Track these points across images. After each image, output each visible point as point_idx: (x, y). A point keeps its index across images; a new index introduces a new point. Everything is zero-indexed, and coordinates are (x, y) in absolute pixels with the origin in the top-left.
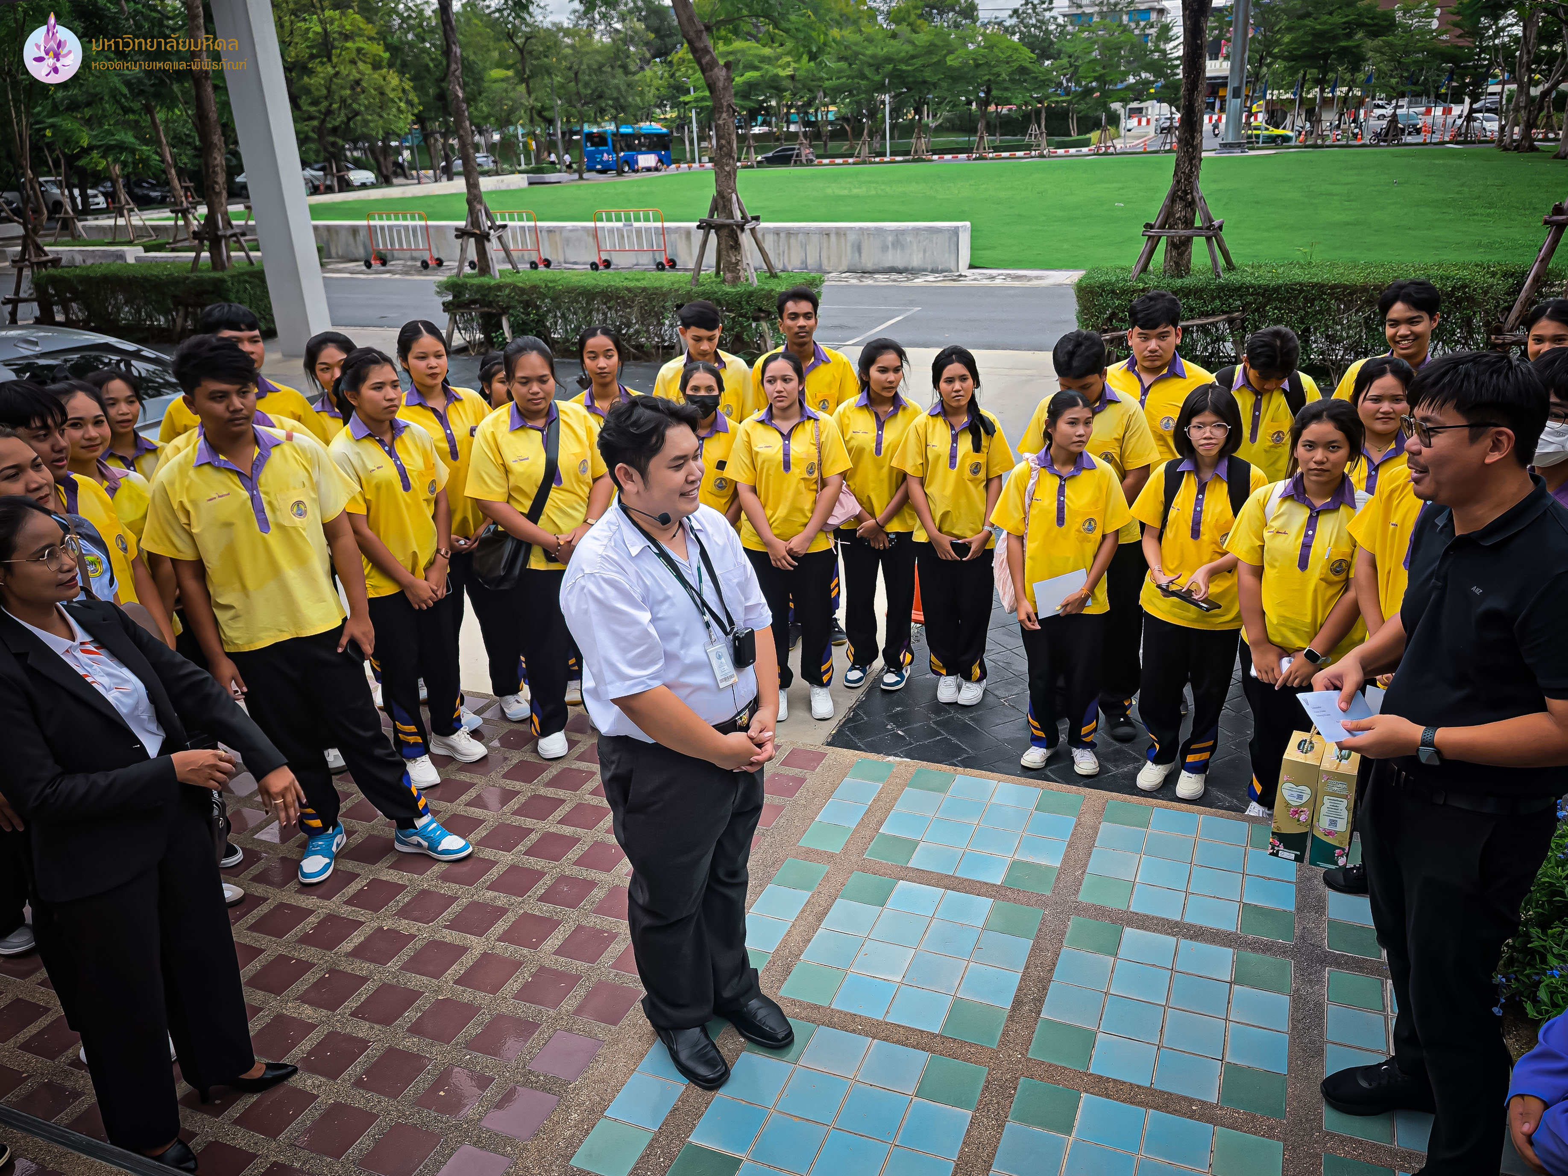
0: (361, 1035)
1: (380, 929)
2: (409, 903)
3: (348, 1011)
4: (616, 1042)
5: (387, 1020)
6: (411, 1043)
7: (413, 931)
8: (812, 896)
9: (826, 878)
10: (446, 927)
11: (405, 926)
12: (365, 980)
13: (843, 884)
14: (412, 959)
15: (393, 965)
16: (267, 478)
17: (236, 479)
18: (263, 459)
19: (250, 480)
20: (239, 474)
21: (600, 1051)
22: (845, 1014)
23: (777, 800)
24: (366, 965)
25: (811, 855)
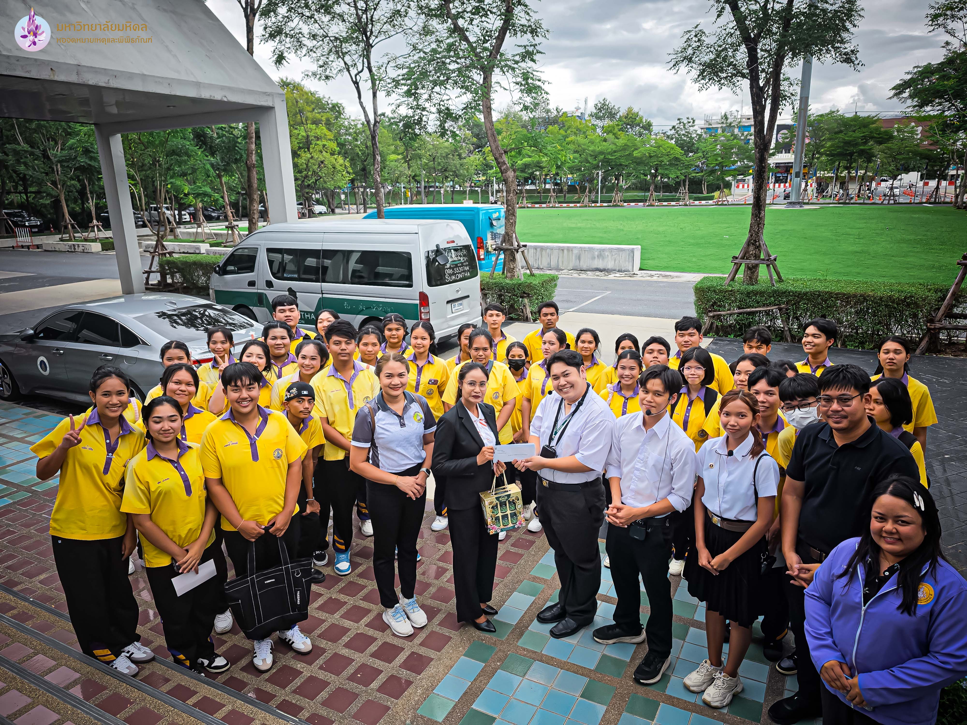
0: (322, 646)
1: (331, 598)
2: (344, 587)
3: (316, 635)
4: (440, 659)
5: (335, 640)
6: (345, 652)
7: (346, 600)
8: (535, 599)
9: (543, 591)
10: (361, 599)
11: (342, 597)
12: (324, 621)
13: (551, 595)
14: (345, 613)
15: (337, 615)
21: (432, 663)
22: (549, 656)
23: (520, 551)
24: (324, 614)
25: (535, 579)
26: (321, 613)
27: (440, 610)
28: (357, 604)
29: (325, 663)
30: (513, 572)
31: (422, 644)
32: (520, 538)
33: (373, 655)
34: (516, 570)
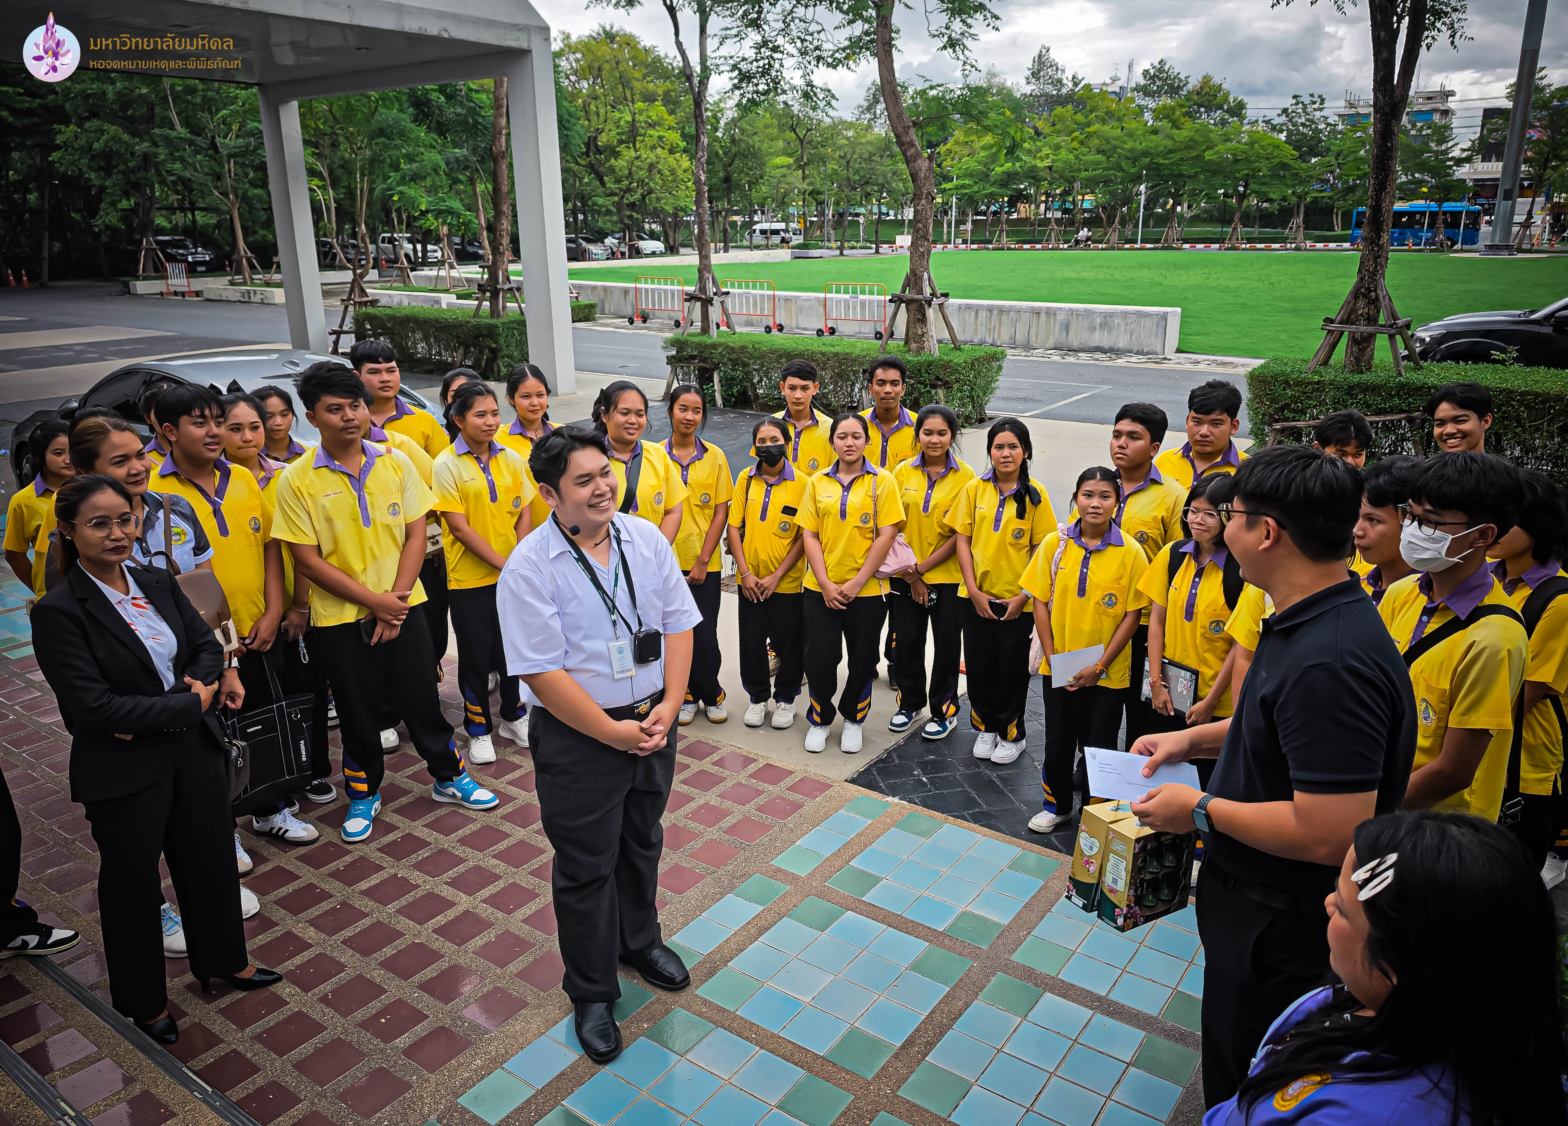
0: (343, 960)
1: (396, 875)
2: (427, 858)
3: (342, 938)
4: (539, 1006)
5: (366, 952)
6: (377, 975)
7: (420, 882)
8: (763, 911)
9: (783, 898)
10: (447, 883)
11: (415, 876)
12: (366, 915)
13: (795, 906)
14: (409, 905)
15: (391, 908)
16: (370, 482)
17: (346, 479)
18: (369, 465)
19: (358, 481)
20: (349, 476)
21: (523, 1011)
22: (746, 1021)
23: (769, 820)
24: (371, 903)
25: (778, 874)
28: (436, 890)
29: (333, 991)
30: (741, 856)
31: (520, 975)
32: (779, 797)
33: (424, 987)
34: (747, 854)
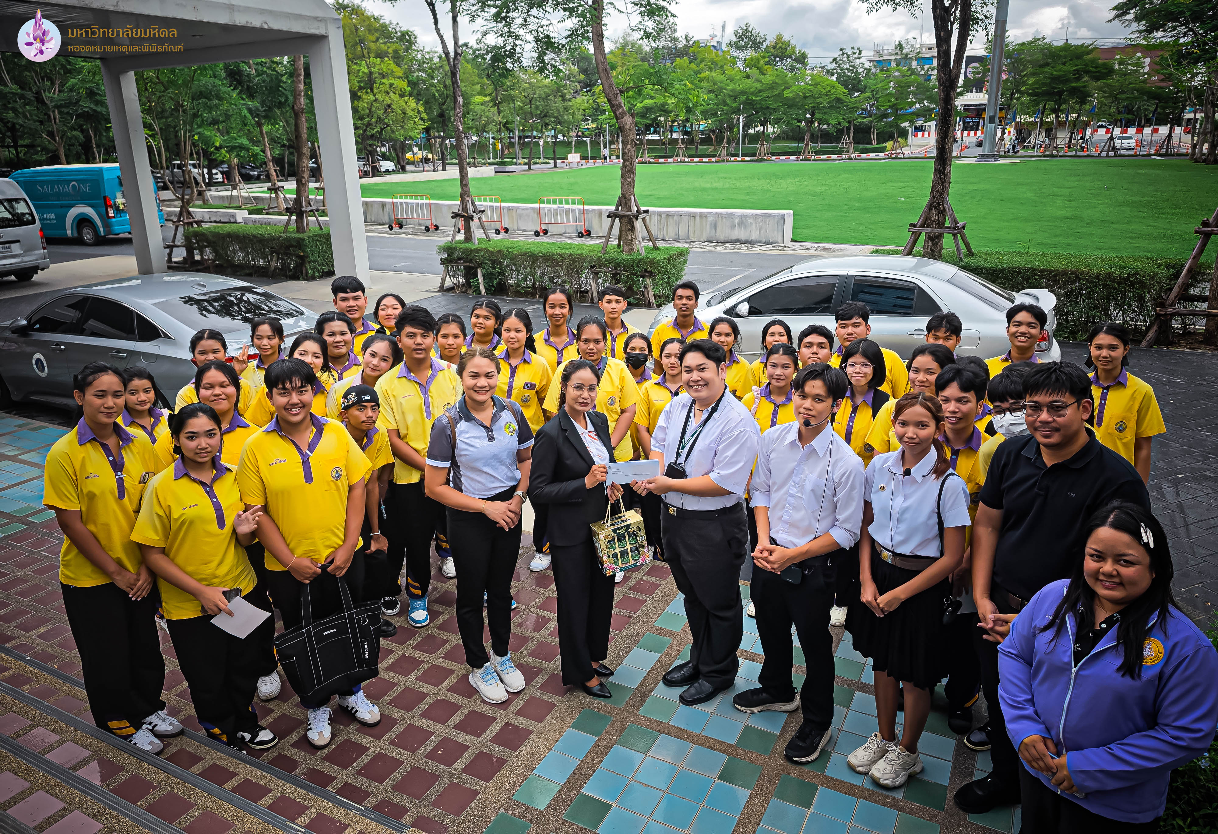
1: (404, 655)
3: (386, 702)
4: (541, 732)
5: (409, 708)
6: (422, 723)
7: (423, 658)
8: (661, 657)
9: (670, 647)
10: (442, 657)
11: (418, 655)
12: (395, 684)
13: (680, 651)
14: (422, 674)
15: (412, 677)
21: (531, 736)
22: (678, 728)
23: (642, 596)
24: (396, 676)
25: (660, 631)
26: (391, 674)
27: (542, 670)
28: (437, 663)
29: (397, 737)
30: (633, 623)
31: (518, 713)
32: (641, 580)
33: (457, 727)
34: (636, 620)
